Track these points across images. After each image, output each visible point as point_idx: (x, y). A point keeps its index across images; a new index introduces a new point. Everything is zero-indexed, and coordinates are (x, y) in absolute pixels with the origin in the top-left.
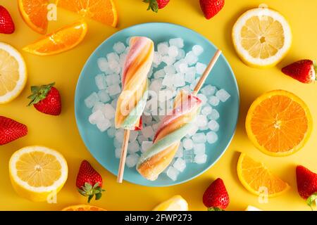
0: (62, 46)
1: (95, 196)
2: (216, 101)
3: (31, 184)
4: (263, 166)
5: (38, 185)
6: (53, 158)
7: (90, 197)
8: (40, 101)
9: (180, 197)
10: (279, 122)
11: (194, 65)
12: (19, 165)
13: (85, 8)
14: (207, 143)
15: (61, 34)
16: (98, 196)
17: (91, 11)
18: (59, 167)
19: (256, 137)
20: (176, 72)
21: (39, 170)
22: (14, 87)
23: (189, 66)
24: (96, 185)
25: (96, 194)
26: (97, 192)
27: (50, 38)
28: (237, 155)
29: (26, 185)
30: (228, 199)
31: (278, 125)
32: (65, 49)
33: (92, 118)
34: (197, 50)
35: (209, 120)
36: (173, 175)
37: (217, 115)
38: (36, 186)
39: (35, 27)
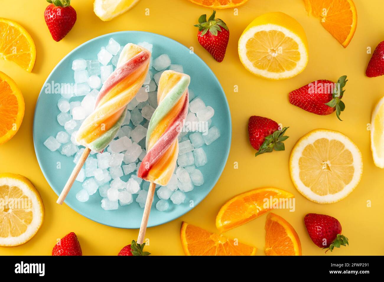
0: (247, 200)
2: (61, 137)
3: (281, 35)
4: (5, 57)
5: (273, 33)
6: (256, 65)
7: (212, 18)
8: (272, 133)
9: (104, 19)
11: (87, 178)
12: (297, 55)
13: (220, 245)
14: (72, 81)
15: (247, 215)
16: (203, 18)
17: (212, 242)
18: (250, 54)
19: (12, 92)
20: (108, 169)
21: (273, 51)
22: (306, 149)
23: (93, 177)
24: (205, 32)
25: (205, 21)
26: (204, 25)
27: (261, 210)
28: (36, 69)
29: (288, 33)
30: (46, 17)
32: (244, 196)
33: (210, 113)
34: (83, 197)
35: (69, 112)
36: (113, 45)
37: (60, 118)
38: (275, 32)
39: (281, 222)
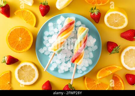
0: (106, 69)
1: (93, 9)
2: (45, 49)
3: (119, 15)
4: (26, 22)
5: (116, 14)
6: (110, 25)
7: (95, 9)
8: (115, 47)
9: (59, 10)
10: (20, 40)
11: (53, 62)
12: (124, 22)
13: (98, 84)
14: (48, 31)
15: (107, 74)
16: (92, 9)
17: (95, 83)
18: (108, 21)
19: (29, 34)
20: (60, 59)
21: (116, 20)
22: (126, 53)
23: (55, 62)
24: (93, 14)
25: (93, 10)
26: (92, 11)
27: (111, 73)
28: (36, 26)
29: (121, 14)
30: (40, 9)
31: (20, 39)
33: (95, 40)
34: (52, 69)
35: (47, 40)
36: (62, 18)
37: (44, 42)
38: (117, 14)
39: (118, 77)
